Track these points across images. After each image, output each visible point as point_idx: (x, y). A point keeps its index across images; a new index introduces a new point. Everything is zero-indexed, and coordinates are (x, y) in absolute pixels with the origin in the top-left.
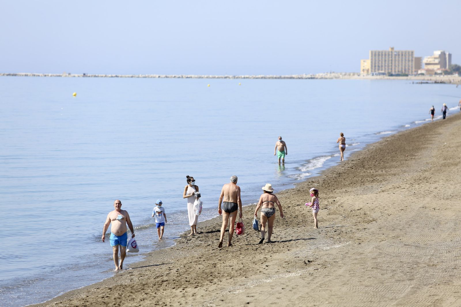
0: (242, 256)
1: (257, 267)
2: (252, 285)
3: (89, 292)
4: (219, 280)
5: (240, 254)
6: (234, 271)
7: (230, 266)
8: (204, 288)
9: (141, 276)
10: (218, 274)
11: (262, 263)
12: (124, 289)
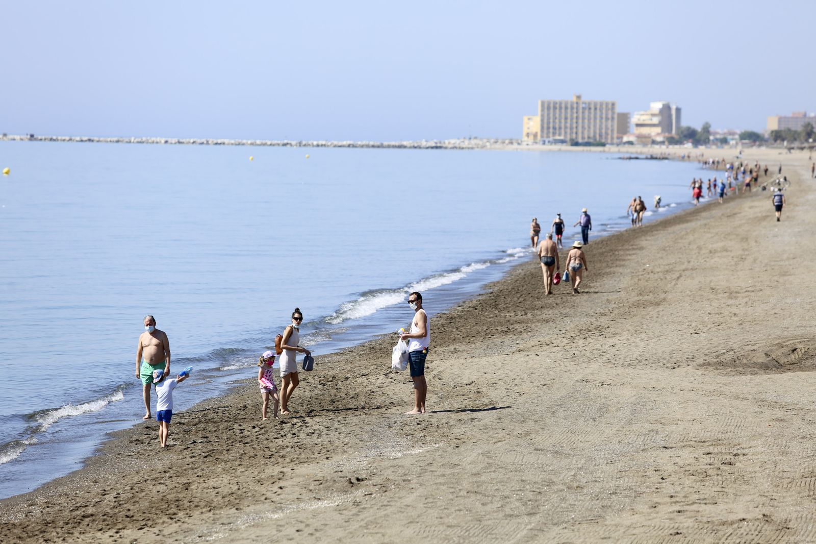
0: (241, 469)
1: (262, 489)
2: (244, 524)
4: (187, 514)
5: (239, 465)
6: (220, 498)
7: (214, 488)
8: (156, 530)
9: (48, 507)
10: (189, 503)
11: (273, 483)
12: (8, 532)
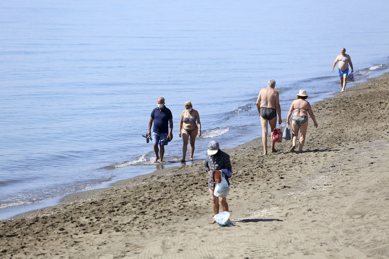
1: (379, 133)
2: (375, 148)
3: (237, 151)
4: (346, 143)
5: (365, 122)
6: (360, 137)
7: (356, 132)
10: (345, 139)
11: (384, 130)
